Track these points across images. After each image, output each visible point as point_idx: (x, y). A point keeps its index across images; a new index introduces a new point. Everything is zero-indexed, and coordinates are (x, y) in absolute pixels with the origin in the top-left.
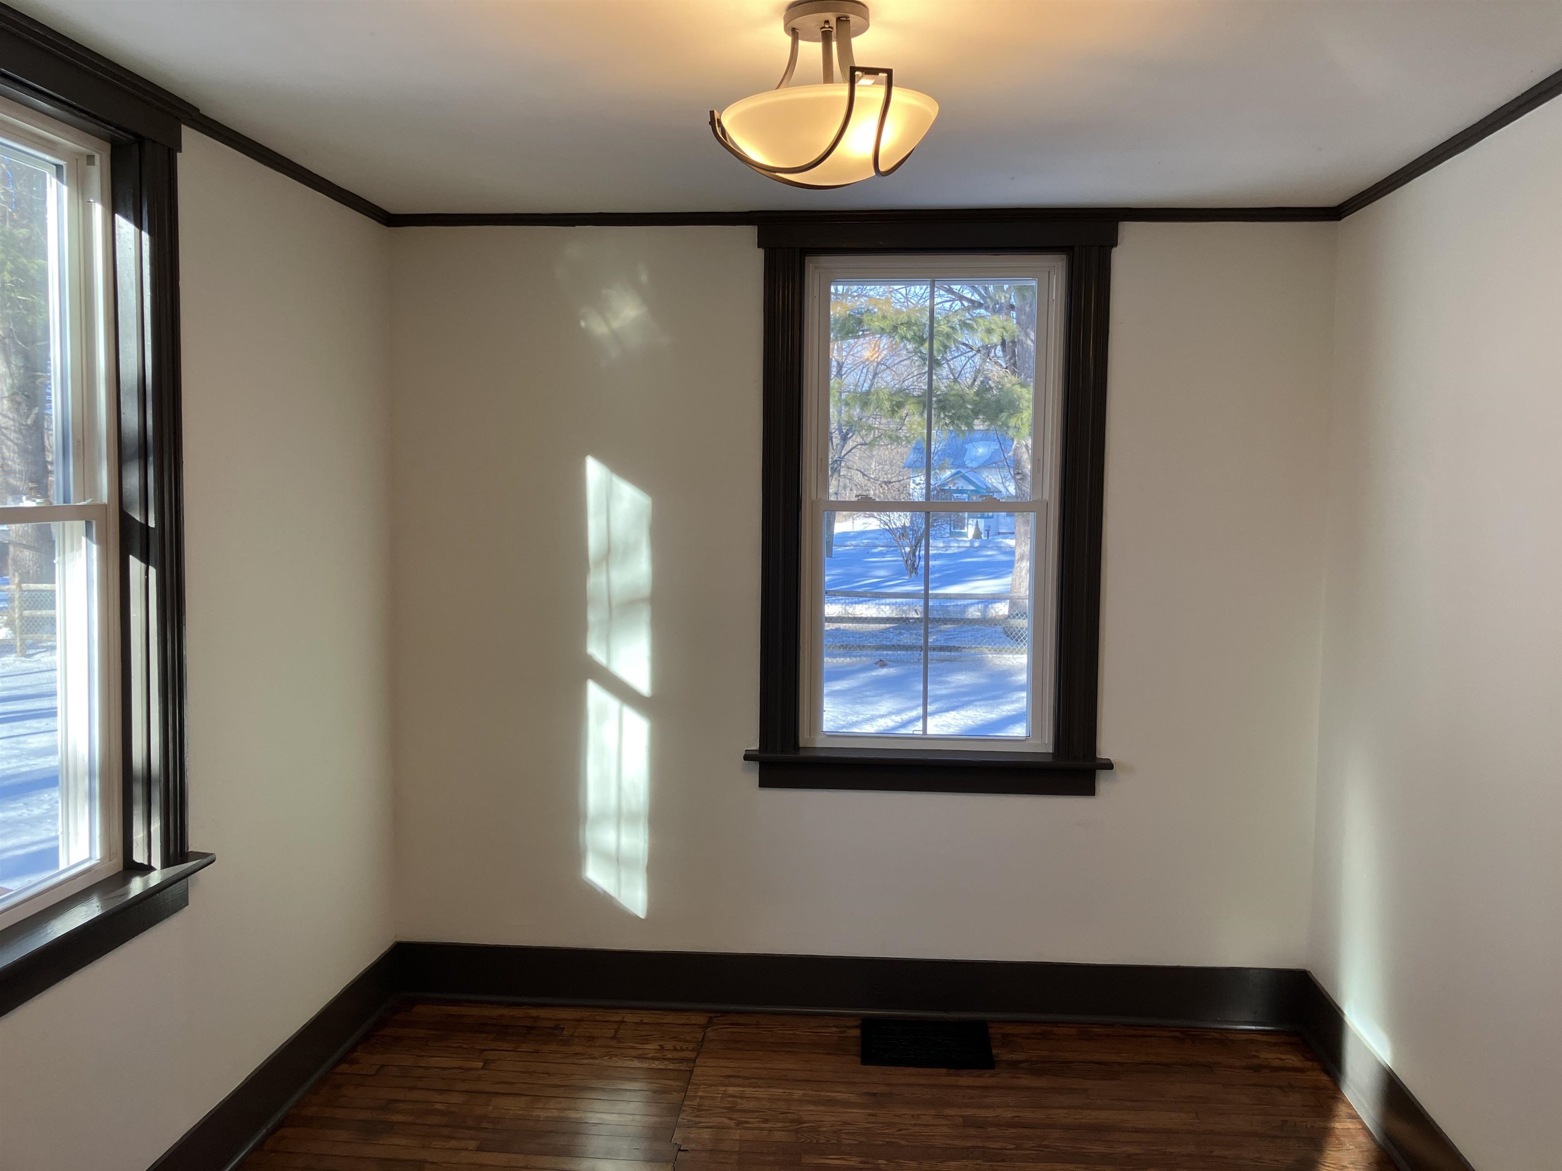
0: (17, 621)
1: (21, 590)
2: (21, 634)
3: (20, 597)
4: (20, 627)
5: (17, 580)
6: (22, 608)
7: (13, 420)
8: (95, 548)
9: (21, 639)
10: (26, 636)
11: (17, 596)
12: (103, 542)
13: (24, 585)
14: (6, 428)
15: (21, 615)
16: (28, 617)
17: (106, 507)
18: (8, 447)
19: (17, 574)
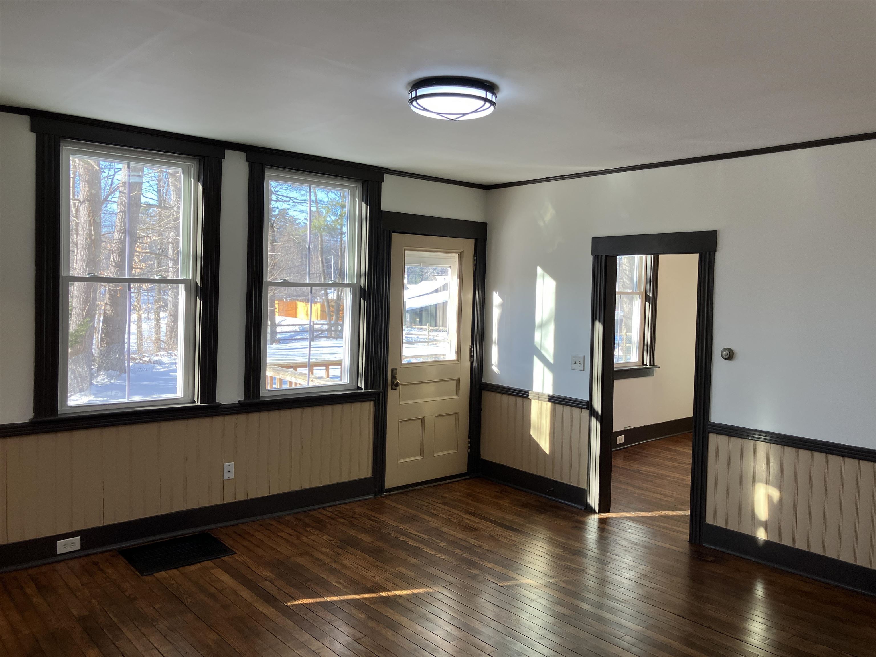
0: (624, 348)
1: (626, 335)
2: (625, 353)
3: (626, 338)
4: (625, 350)
5: (625, 331)
6: (626, 343)
7: (628, 266)
8: (640, 300)
9: (625, 356)
10: (627, 354)
11: (625, 338)
12: (642, 299)
13: (627, 334)
14: (625, 270)
15: (626, 345)
16: (628, 347)
17: (643, 292)
18: (626, 278)
19: (625, 329)
